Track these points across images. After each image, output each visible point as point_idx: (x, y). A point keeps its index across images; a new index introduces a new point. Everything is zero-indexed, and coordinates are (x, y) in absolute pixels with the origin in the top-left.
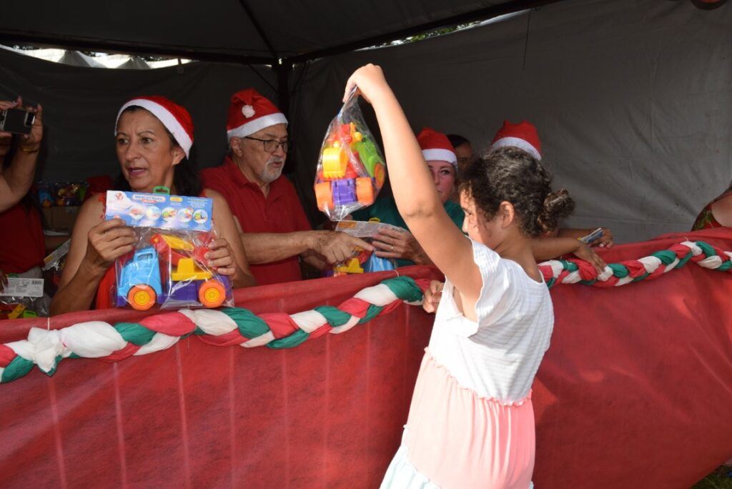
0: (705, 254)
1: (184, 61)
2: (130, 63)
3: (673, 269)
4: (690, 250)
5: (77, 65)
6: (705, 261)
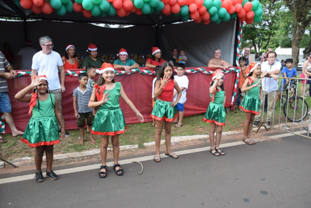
0: (203, 71)
2: (120, 26)
3: (196, 73)
4: (199, 70)
5: (108, 27)
6: (204, 72)
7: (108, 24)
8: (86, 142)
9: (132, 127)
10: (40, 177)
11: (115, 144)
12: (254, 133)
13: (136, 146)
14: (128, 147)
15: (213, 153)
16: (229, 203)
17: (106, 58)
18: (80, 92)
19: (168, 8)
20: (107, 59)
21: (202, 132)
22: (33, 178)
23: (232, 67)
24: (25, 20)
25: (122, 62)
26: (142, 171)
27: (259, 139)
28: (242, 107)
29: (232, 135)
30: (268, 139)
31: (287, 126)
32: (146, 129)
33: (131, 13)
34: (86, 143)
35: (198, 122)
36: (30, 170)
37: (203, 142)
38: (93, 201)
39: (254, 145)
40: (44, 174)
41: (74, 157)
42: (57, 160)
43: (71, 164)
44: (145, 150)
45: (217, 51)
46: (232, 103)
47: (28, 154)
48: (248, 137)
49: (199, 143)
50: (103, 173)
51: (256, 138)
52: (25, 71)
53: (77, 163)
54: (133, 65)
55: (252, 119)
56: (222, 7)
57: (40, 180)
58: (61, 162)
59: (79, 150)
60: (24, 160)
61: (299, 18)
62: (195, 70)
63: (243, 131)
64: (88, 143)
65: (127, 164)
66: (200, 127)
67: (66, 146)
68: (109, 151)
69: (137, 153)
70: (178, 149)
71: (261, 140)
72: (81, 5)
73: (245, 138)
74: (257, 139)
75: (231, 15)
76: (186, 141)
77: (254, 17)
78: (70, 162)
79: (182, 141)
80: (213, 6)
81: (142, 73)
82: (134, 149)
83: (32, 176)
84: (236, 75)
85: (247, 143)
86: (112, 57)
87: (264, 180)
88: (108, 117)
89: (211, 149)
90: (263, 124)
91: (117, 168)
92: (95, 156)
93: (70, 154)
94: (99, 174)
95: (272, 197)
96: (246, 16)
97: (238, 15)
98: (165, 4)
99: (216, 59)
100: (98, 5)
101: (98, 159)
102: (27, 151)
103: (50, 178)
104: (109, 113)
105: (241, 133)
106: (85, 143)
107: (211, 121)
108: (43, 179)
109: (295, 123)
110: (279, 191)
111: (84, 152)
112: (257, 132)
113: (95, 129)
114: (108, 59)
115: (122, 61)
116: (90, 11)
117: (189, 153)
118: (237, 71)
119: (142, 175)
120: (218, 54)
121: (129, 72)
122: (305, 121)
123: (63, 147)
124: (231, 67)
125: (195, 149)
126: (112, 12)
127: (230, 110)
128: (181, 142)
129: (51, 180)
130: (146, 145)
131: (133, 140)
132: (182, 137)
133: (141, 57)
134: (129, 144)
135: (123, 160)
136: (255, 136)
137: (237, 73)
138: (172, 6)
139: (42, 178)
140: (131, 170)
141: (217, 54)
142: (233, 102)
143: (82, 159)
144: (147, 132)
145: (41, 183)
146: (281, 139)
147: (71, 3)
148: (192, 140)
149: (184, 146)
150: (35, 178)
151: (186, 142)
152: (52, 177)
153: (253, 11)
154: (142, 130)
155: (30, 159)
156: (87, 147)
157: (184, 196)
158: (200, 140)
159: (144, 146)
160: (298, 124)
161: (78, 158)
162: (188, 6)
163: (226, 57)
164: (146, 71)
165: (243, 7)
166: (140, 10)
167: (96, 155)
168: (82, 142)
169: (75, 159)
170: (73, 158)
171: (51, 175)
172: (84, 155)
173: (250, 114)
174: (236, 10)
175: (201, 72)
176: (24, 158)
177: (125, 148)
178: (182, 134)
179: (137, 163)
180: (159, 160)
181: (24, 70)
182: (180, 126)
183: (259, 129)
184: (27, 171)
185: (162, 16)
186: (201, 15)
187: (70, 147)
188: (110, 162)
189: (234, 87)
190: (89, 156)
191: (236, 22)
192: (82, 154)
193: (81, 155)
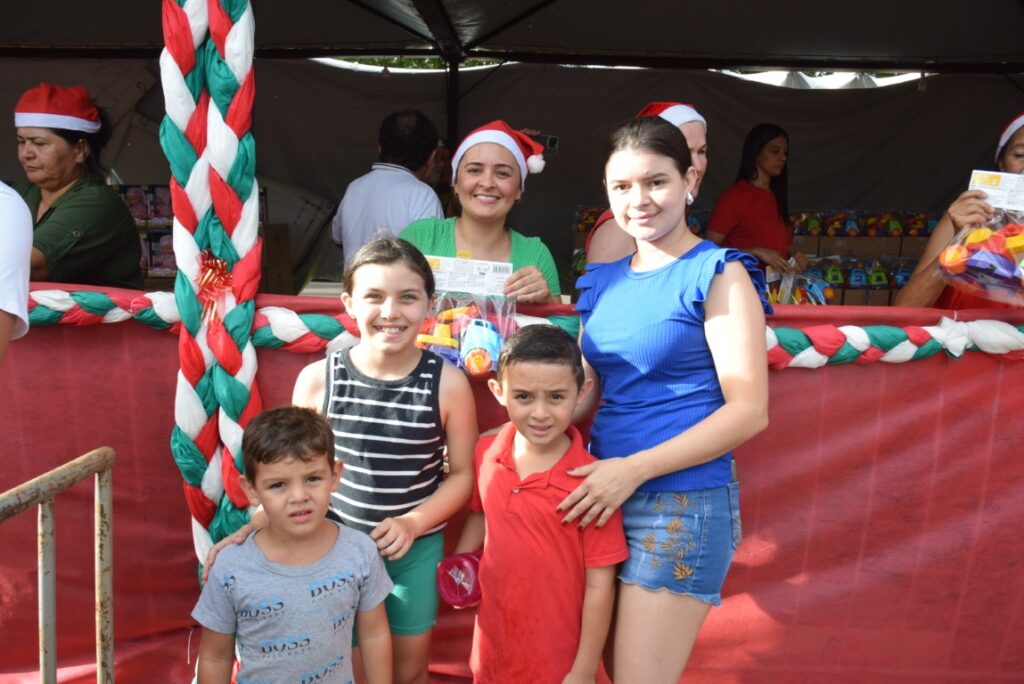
2: (856, 79)
7: (801, 73)
17: (814, 225)
20: (815, 232)
24: (454, 67)
86: (844, 223)
114: (824, 232)
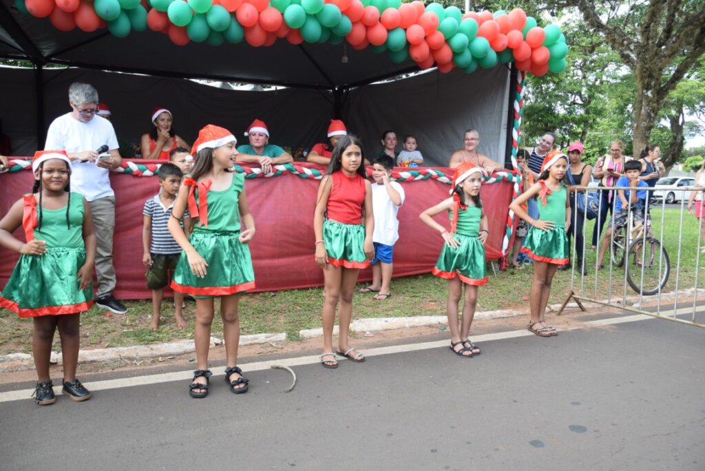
0: (439, 176)
1: (279, 88)
2: (254, 88)
3: (422, 179)
4: (428, 173)
5: (228, 88)
6: (440, 179)
7: (229, 83)
8: (164, 326)
9: (274, 298)
10: (45, 393)
11: (229, 318)
12: (553, 314)
13: (283, 336)
14: (261, 338)
15: (457, 351)
16: (497, 449)
18: (159, 206)
19: (360, 32)
21: (436, 310)
22: (29, 397)
23: (504, 171)
24: (40, 67)
25: (254, 151)
26: (294, 384)
27: (566, 326)
28: (527, 250)
29: (503, 318)
30: (586, 326)
31: (626, 304)
32: (306, 301)
33: (278, 38)
34: (166, 328)
35: (427, 291)
36: (23, 381)
37: (436, 331)
38: (171, 443)
39: (553, 337)
40: (58, 389)
41: (134, 355)
42: (92, 361)
43: (125, 371)
44: (303, 345)
45: (470, 135)
46: (503, 252)
47: (22, 348)
48: (541, 320)
49: (428, 332)
50: (198, 386)
51: (559, 324)
52: (28, 160)
53: (139, 368)
54: (278, 156)
55: (549, 279)
56: (479, 35)
57: (45, 401)
58: (103, 367)
59: (146, 342)
60: (12, 360)
61: (646, 81)
62: (420, 174)
63: (528, 311)
64: (168, 328)
65: (258, 371)
66: (431, 300)
67: (114, 334)
68: (217, 344)
69: (284, 351)
70: (379, 343)
71: (570, 329)
72: (165, 14)
73: (533, 321)
74: (560, 326)
75: (498, 53)
76: (398, 329)
77: (550, 60)
78: (122, 367)
79: (388, 328)
80: (460, 31)
81: (301, 176)
82: (277, 342)
83: (28, 394)
84: (513, 189)
85: (538, 333)
87: (578, 404)
88: (216, 253)
89: (452, 344)
90: (574, 296)
91: (234, 377)
92: (183, 356)
93: (125, 349)
94: (190, 389)
95: (598, 437)
96: (531, 58)
97: (514, 56)
98: (354, 23)
99: (467, 152)
100: (205, 16)
101: (191, 361)
102: (22, 341)
103: (72, 396)
104: (217, 242)
105: (525, 315)
106: (161, 327)
107: (452, 274)
108: (53, 398)
109: (644, 297)
110: (613, 425)
111: (159, 346)
112: (560, 313)
113: (184, 280)
115: (254, 149)
116: (184, 30)
117: (404, 351)
118: (515, 179)
119: (292, 392)
120: (473, 141)
121: (270, 171)
122: (667, 294)
123: (110, 335)
124: (501, 171)
125: (418, 344)
126: (235, 32)
127: (500, 269)
128: (387, 330)
129: (73, 401)
130: (305, 336)
131: (274, 323)
132: (389, 319)
133: (300, 153)
134: (265, 332)
135: (250, 364)
136: (556, 320)
137: (513, 183)
138: (368, 27)
139: (52, 395)
140: (268, 382)
141: (471, 142)
142: (506, 251)
143: (153, 362)
144: (308, 308)
145: (49, 407)
146: (613, 327)
147: (142, 9)
148: (413, 327)
149: (394, 339)
150: (35, 396)
151: (399, 331)
152: (74, 395)
153: (548, 47)
154: (297, 304)
155: (25, 358)
156: (165, 335)
157: (390, 435)
158: (430, 326)
159: (300, 336)
160: (650, 300)
161: (142, 358)
162: (405, 30)
163: (490, 150)
164: (308, 172)
165: (525, 40)
166: (298, 32)
167: (185, 353)
168: (154, 325)
169: (135, 362)
170: (129, 359)
171: (74, 389)
172: (158, 353)
173: (543, 266)
174: (509, 43)
175: (434, 179)
176: (11, 356)
177: (256, 339)
178: (389, 313)
179: (282, 368)
180: (335, 363)
181: (26, 158)
182: (385, 297)
183: (564, 306)
184: (17, 383)
185: (348, 56)
186: (434, 50)
187: (126, 335)
188: (219, 366)
189: (508, 215)
190: (170, 355)
191: (509, 73)
192: (152, 349)
193: (150, 353)
